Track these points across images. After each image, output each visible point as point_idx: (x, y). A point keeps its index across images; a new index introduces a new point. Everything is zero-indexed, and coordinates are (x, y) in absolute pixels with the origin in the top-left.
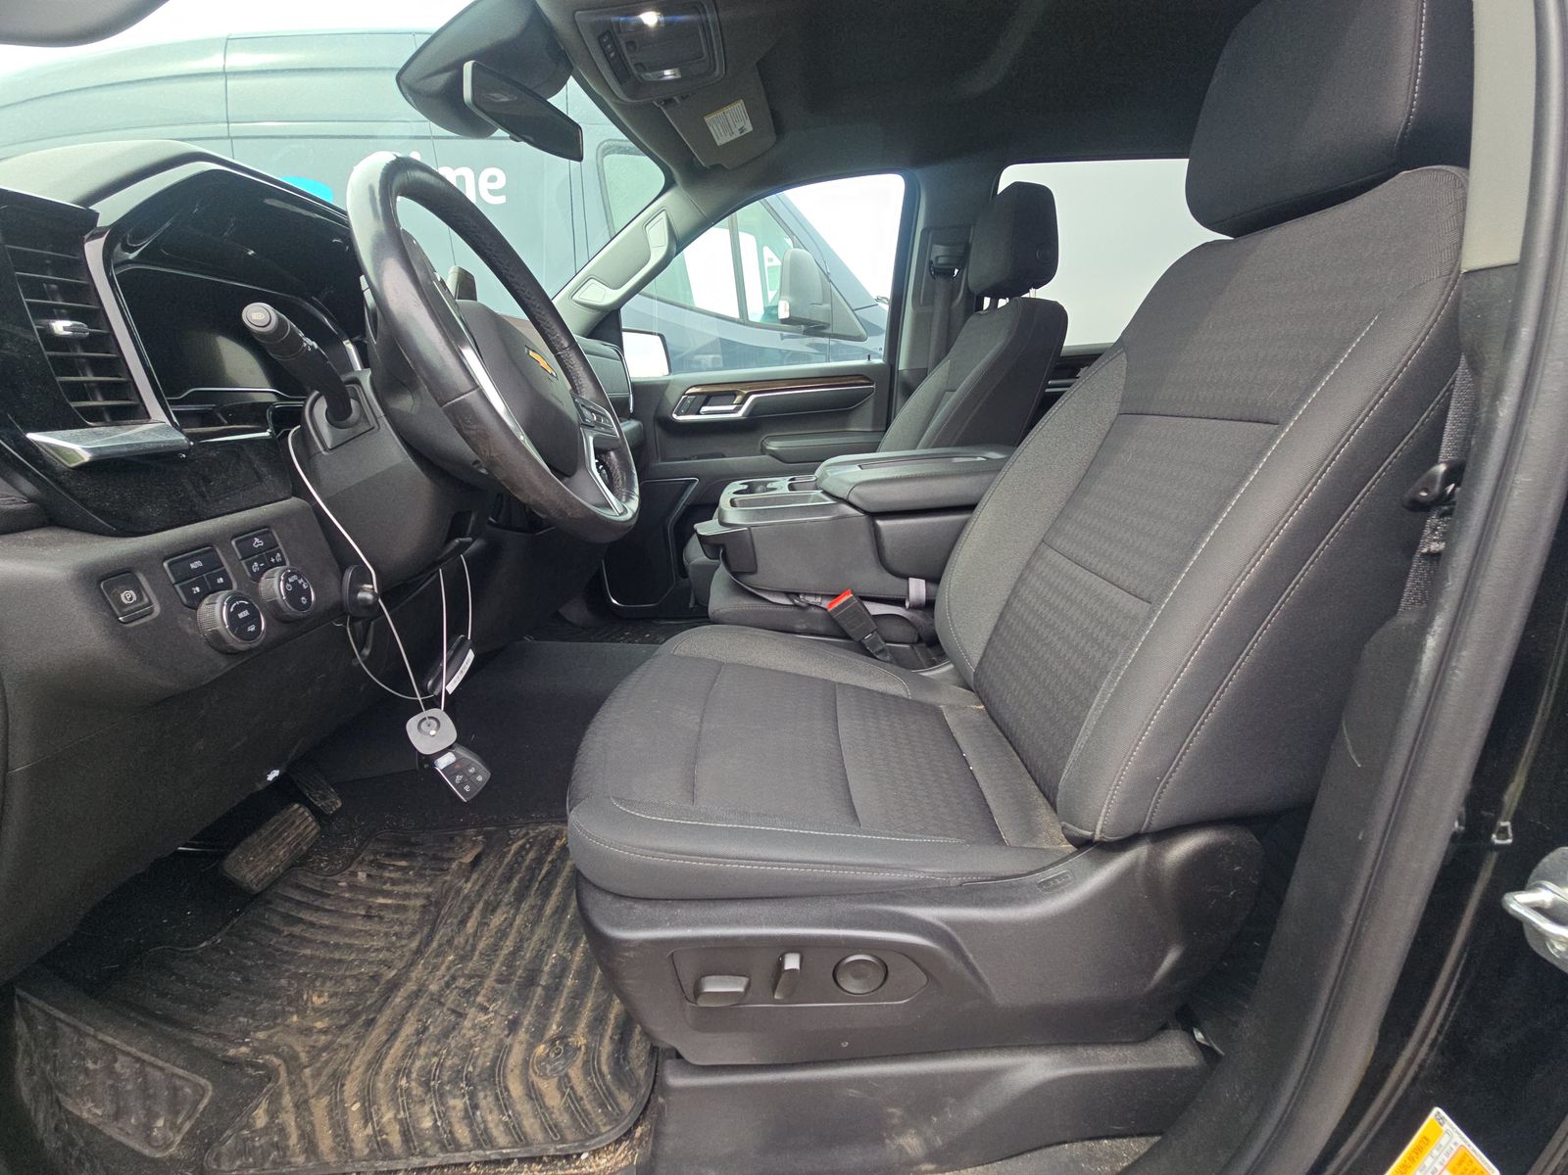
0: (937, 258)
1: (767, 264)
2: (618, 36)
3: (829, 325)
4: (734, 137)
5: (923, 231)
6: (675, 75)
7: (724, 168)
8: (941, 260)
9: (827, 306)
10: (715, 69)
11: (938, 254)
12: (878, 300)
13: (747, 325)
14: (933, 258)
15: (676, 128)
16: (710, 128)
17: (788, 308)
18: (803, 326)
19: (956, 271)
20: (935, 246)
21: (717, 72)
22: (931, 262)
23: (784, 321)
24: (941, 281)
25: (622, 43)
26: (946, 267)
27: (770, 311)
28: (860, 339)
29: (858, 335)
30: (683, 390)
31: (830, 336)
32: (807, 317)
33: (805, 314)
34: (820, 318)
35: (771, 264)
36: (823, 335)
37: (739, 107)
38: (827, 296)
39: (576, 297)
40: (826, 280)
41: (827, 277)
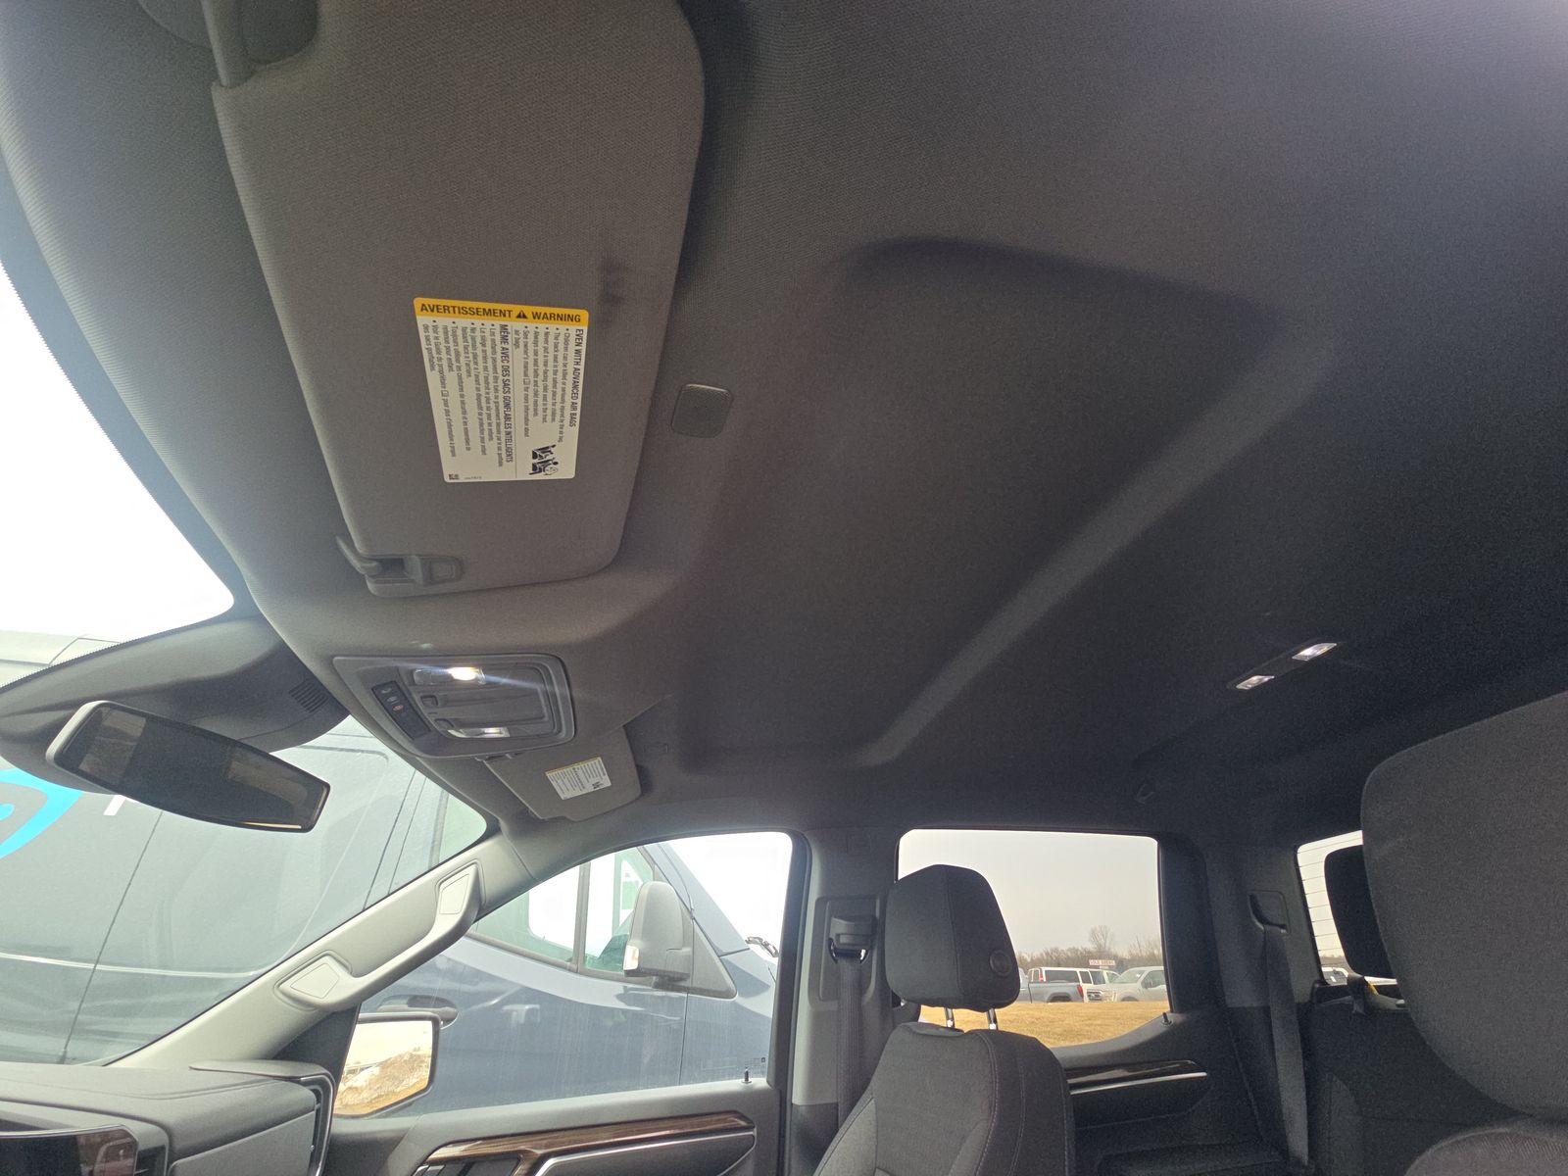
0: (838, 935)
1: (624, 879)
2: (411, 688)
3: (688, 975)
4: (584, 792)
5: (819, 901)
6: (500, 733)
7: (569, 820)
8: (844, 940)
9: (687, 950)
10: (560, 731)
11: (839, 932)
12: (748, 942)
13: (581, 974)
14: (833, 936)
15: (504, 783)
16: (554, 783)
17: (637, 955)
18: (654, 978)
19: (863, 952)
20: (834, 920)
21: (563, 734)
22: (830, 940)
23: (629, 973)
24: (844, 963)
25: (417, 698)
26: (851, 948)
27: (615, 950)
28: (728, 994)
29: (724, 989)
30: (425, 1152)
31: (687, 990)
32: (662, 968)
33: (659, 965)
34: (676, 967)
35: (627, 880)
36: (679, 989)
37: (597, 763)
38: (689, 938)
39: (286, 986)
40: (688, 917)
41: (690, 913)
